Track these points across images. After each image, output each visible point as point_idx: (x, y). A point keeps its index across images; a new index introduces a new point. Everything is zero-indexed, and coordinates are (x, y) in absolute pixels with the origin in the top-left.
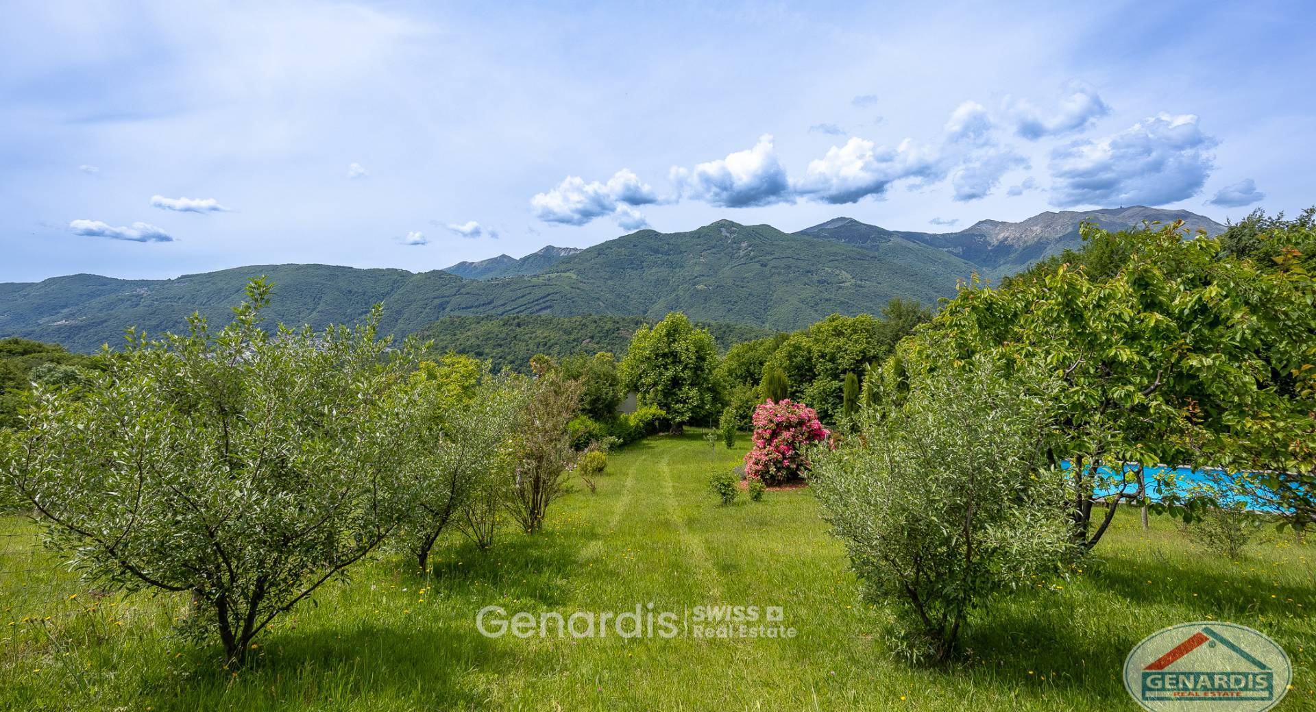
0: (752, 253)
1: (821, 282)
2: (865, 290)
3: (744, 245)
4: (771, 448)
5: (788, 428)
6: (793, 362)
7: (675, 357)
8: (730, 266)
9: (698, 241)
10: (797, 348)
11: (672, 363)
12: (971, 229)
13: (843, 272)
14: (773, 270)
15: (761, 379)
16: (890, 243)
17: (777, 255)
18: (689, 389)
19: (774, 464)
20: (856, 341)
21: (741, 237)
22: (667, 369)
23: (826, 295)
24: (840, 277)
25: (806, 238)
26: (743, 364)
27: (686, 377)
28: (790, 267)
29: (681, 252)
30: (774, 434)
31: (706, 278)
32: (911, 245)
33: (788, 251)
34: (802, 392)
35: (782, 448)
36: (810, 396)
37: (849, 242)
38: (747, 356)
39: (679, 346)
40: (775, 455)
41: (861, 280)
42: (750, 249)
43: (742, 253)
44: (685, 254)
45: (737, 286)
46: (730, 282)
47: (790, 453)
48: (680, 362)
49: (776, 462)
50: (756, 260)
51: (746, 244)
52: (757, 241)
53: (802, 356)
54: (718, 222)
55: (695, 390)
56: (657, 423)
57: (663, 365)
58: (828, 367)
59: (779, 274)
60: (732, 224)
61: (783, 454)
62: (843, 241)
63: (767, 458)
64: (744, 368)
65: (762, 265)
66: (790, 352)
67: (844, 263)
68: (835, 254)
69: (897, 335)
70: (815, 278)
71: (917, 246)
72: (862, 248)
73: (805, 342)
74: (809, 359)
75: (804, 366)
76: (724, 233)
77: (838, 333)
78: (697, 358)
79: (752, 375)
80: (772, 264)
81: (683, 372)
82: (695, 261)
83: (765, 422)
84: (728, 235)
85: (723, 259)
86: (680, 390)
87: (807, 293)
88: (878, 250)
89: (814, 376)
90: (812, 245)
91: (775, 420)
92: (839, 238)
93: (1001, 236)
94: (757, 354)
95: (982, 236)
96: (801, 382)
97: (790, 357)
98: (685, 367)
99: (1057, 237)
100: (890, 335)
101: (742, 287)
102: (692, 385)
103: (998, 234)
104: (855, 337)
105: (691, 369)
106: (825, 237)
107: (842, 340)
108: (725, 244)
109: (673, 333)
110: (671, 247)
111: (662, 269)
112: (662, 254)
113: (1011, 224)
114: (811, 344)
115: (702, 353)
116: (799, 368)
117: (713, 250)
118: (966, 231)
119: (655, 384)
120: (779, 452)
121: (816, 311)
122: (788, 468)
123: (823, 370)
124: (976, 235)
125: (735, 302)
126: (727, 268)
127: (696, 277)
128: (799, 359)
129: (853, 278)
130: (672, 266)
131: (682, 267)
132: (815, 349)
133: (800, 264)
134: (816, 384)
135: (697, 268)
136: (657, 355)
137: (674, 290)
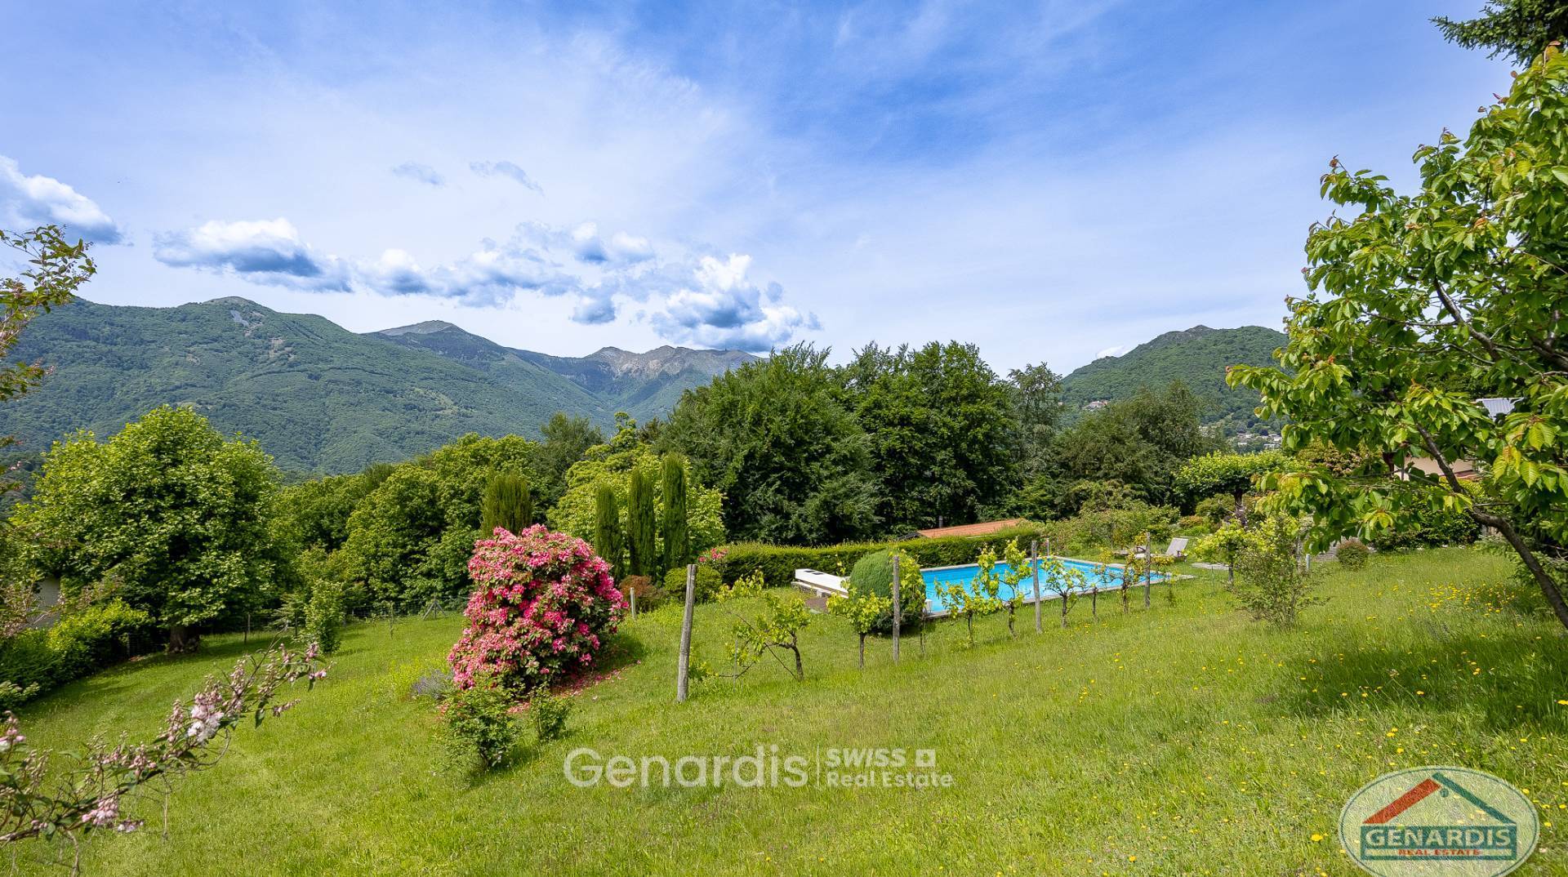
0: (293, 356)
1: (409, 407)
2: (471, 421)
3: (277, 342)
4: (525, 622)
5: (556, 577)
6: (406, 506)
7: (181, 495)
8: (249, 374)
9: (182, 326)
10: (412, 484)
11: (173, 507)
12: (595, 355)
13: (441, 395)
14: (331, 386)
15: (345, 539)
16: (503, 363)
17: (337, 364)
18: (218, 557)
19: (534, 653)
20: (508, 471)
21: (271, 329)
22: (160, 520)
23: (415, 426)
24: (437, 402)
25: (387, 343)
26: (308, 516)
27: (211, 533)
28: (359, 383)
29: (142, 342)
30: (529, 596)
31: (201, 390)
32: (529, 367)
33: (356, 359)
34: (423, 553)
35: (550, 617)
36: (437, 556)
37: (449, 355)
38: (317, 501)
39: (188, 473)
40: (537, 634)
41: (466, 408)
42: (287, 349)
43: (272, 355)
44: (153, 346)
45: (264, 406)
46: (249, 399)
47: (566, 624)
48: (194, 503)
49: (537, 648)
50: (301, 367)
51: (281, 341)
52: (302, 340)
53: (422, 497)
54: (225, 300)
55: (236, 557)
56: (125, 639)
57: (148, 512)
58: (465, 511)
59: (341, 392)
60: (253, 306)
61: (553, 628)
62: (441, 353)
63: (518, 644)
64: (309, 524)
65: (310, 377)
66: (400, 493)
67: (443, 383)
68: (428, 369)
69: (563, 460)
70: (400, 400)
71: (537, 369)
72: (467, 365)
73: (426, 476)
74: (432, 502)
75: (424, 512)
76: (238, 318)
77: (480, 460)
78: (236, 495)
79: (325, 534)
80: (328, 376)
81: (203, 524)
82: (174, 359)
83: (504, 572)
84: (246, 323)
85: (236, 361)
86: (194, 560)
87: (389, 421)
88: (488, 370)
89: (443, 525)
90: (396, 354)
91: (530, 565)
92: (435, 348)
93: (625, 367)
94: (336, 500)
95: (607, 364)
96: (419, 538)
97: (402, 499)
98: (208, 515)
99: (675, 373)
100: (553, 461)
101: (275, 409)
102: (225, 549)
103: (622, 364)
104: (506, 464)
105: (223, 516)
106: (415, 345)
107: (486, 469)
108: (240, 338)
109: (169, 448)
110: (117, 330)
111: (98, 368)
112: (97, 340)
113: (634, 355)
114: (435, 478)
115: (249, 486)
116: (413, 517)
117: (216, 345)
118: (590, 356)
119: (125, 554)
120: (542, 626)
121: (402, 447)
122: (563, 653)
123: (458, 516)
124: (600, 363)
125: (261, 432)
126: (243, 376)
127: (178, 387)
128: (416, 501)
129: (455, 404)
130: (120, 364)
131: (143, 367)
132: (444, 486)
133: (375, 379)
134: (447, 538)
135: (180, 372)
136: (129, 495)
137: (127, 408)
